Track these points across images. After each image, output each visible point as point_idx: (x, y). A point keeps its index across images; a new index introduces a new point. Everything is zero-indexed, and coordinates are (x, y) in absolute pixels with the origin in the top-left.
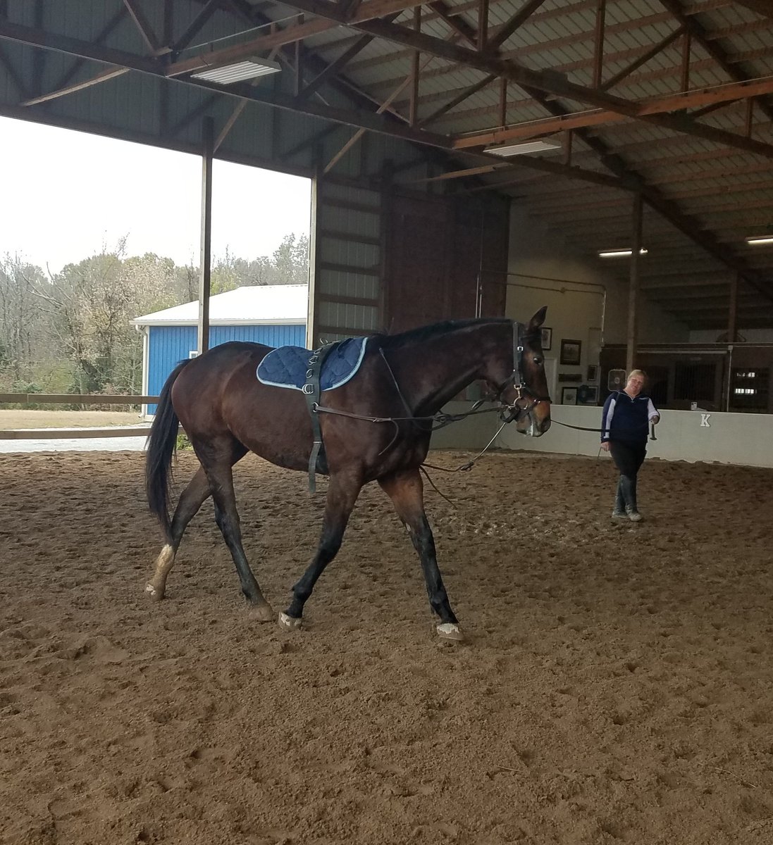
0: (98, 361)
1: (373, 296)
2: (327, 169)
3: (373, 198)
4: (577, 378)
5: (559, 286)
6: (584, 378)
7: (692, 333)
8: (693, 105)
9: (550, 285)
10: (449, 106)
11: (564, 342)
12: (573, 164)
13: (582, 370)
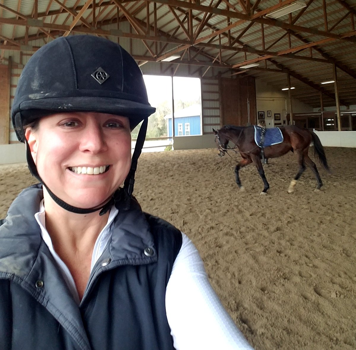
0: (162, 127)
1: (218, 106)
2: (203, 76)
3: (216, 82)
4: (280, 124)
5: (272, 99)
6: (282, 123)
7: (314, 109)
8: (293, 51)
9: (269, 99)
10: (230, 58)
11: (275, 114)
12: (267, 68)
13: (281, 121)
